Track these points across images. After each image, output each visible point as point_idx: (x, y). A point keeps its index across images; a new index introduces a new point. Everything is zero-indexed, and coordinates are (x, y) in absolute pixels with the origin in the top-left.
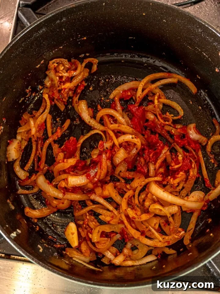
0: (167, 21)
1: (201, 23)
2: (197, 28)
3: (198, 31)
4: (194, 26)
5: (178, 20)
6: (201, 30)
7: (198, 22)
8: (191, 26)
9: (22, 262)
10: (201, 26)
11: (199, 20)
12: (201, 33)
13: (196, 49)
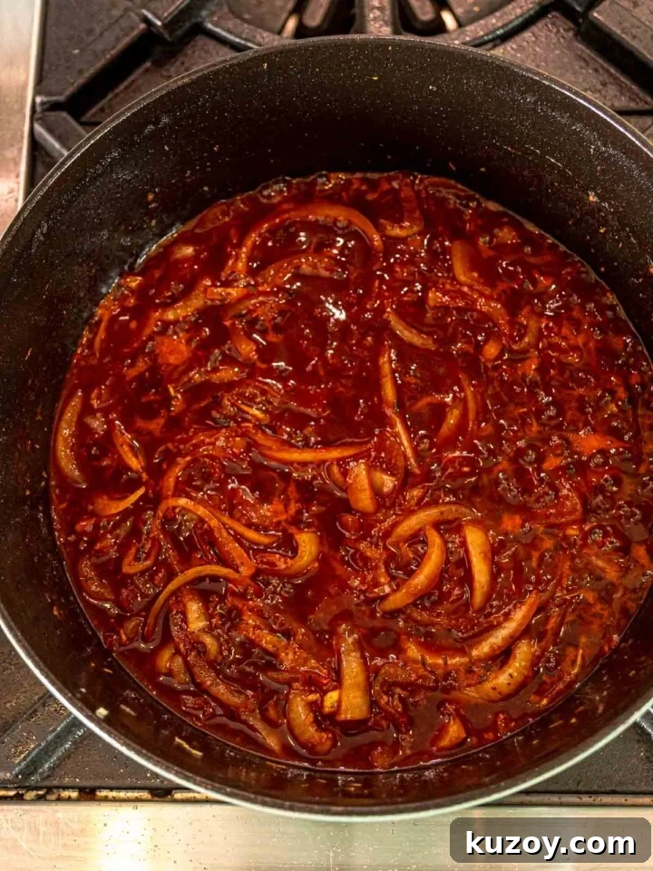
0: (439, 88)
1: (532, 79)
2: (523, 93)
3: (525, 100)
4: (512, 89)
5: (468, 79)
6: (534, 96)
7: (523, 76)
8: (503, 90)
9: (133, 804)
10: (533, 86)
11: (523, 70)
12: (535, 103)
13: (529, 149)
